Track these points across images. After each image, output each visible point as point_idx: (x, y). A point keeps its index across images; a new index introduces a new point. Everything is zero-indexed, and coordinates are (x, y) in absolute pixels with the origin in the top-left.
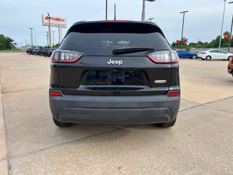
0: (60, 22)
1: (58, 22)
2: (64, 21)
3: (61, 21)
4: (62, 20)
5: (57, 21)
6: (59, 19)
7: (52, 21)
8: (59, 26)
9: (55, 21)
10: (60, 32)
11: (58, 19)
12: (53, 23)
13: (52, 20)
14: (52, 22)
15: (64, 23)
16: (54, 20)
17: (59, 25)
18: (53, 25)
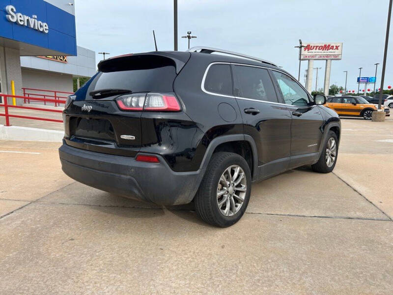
0: (331, 50)
1: (326, 51)
2: (338, 49)
3: (333, 49)
4: (335, 48)
5: (324, 51)
6: (329, 45)
7: (315, 51)
8: (326, 59)
9: (321, 51)
10: (328, 69)
11: (326, 47)
12: (317, 53)
13: (316, 49)
14: (315, 54)
15: (337, 52)
16: (319, 49)
17: (327, 57)
18: (317, 58)
